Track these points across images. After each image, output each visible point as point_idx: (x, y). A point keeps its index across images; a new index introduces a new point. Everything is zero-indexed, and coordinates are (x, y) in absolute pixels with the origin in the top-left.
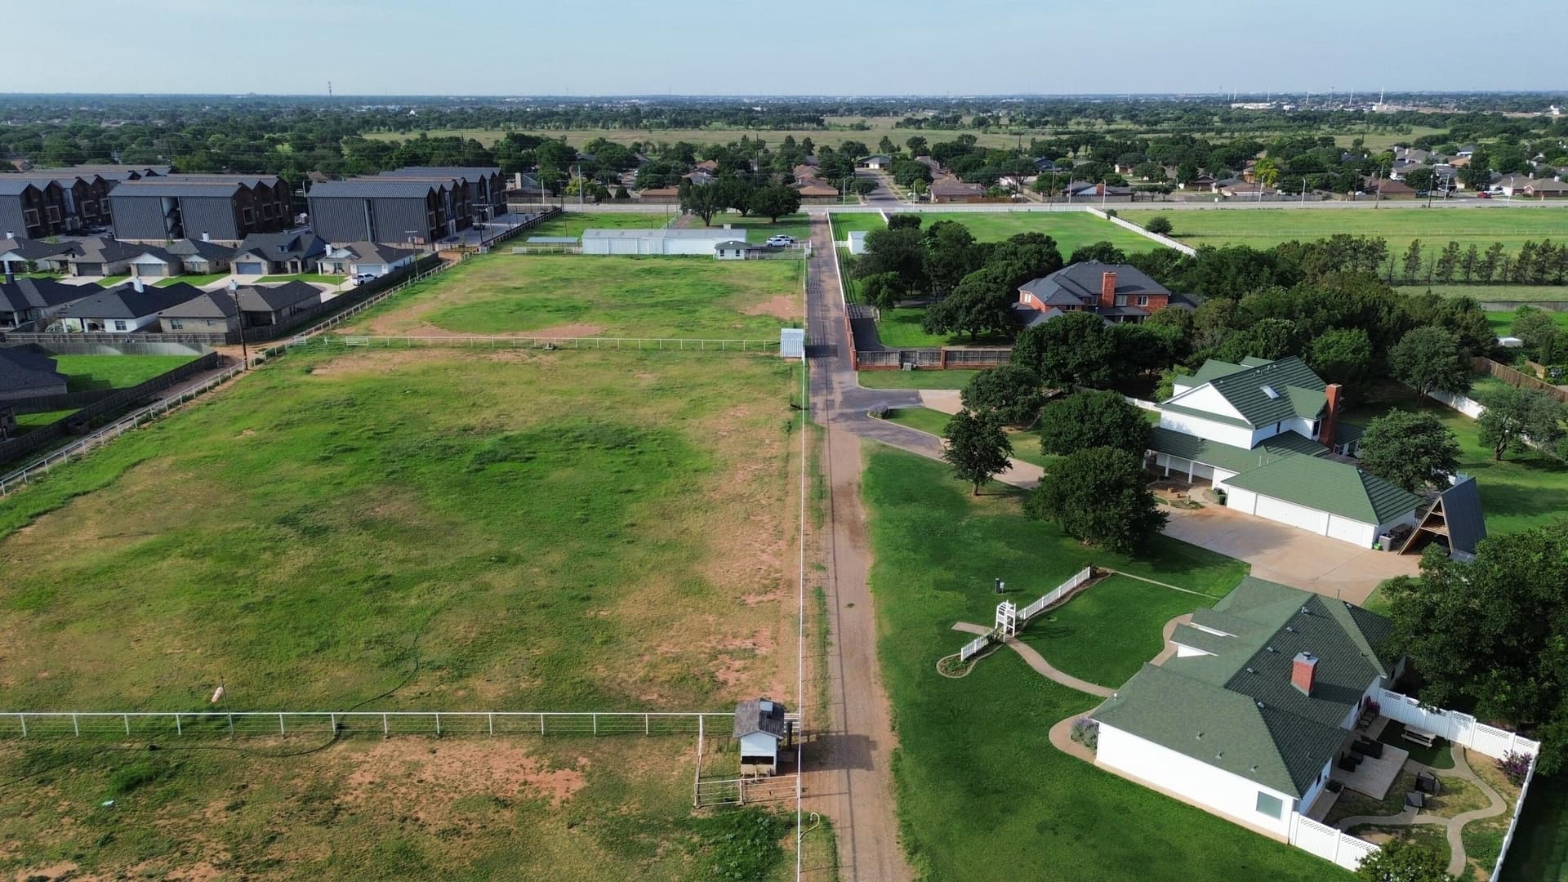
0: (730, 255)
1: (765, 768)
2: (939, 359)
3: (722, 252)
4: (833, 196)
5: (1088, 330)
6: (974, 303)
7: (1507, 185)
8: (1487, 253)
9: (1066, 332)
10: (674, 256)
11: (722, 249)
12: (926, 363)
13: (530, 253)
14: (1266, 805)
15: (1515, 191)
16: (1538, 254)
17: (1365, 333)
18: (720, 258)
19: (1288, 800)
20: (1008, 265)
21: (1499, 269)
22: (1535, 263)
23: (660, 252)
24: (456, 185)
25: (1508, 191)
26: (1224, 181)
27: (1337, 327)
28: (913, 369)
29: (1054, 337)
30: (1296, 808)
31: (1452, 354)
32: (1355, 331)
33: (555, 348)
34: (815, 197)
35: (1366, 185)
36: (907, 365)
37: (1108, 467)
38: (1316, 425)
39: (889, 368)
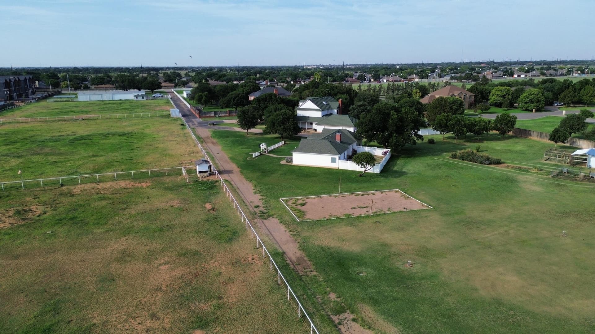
0: (140, 98)
1: (205, 174)
2: (227, 113)
3: (137, 98)
4: (173, 86)
5: (273, 96)
6: (235, 98)
7: (384, 79)
8: (379, 87)
9: (266, 98)
10: (117, 100)
11: (137, 97)
12: (223, 115)
13: (55, 102)
14: (333, 160)
15: (387, 80)
16: (392, 87)
17: (348, 95)
18: (136, 100)
19: (337, 157)
20: (244, 89)
21: (382, 92)
22: (391, 89)
23: (112, 99)
24: (15, 80)
25: (385, 81)
26: (305, 80)
27: (340, 94)
28: (219, 117)
29: (263, 99)
30: (340, 159)
31: (370, 98)
32: (345, 95)
33: (83, 119)
34: (166, 86)
35: (346, 80)
36: (217, 116)
37: (285, 114)
38: (337, 111)
39: (210, 117)
